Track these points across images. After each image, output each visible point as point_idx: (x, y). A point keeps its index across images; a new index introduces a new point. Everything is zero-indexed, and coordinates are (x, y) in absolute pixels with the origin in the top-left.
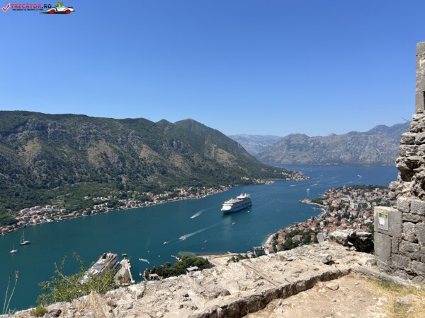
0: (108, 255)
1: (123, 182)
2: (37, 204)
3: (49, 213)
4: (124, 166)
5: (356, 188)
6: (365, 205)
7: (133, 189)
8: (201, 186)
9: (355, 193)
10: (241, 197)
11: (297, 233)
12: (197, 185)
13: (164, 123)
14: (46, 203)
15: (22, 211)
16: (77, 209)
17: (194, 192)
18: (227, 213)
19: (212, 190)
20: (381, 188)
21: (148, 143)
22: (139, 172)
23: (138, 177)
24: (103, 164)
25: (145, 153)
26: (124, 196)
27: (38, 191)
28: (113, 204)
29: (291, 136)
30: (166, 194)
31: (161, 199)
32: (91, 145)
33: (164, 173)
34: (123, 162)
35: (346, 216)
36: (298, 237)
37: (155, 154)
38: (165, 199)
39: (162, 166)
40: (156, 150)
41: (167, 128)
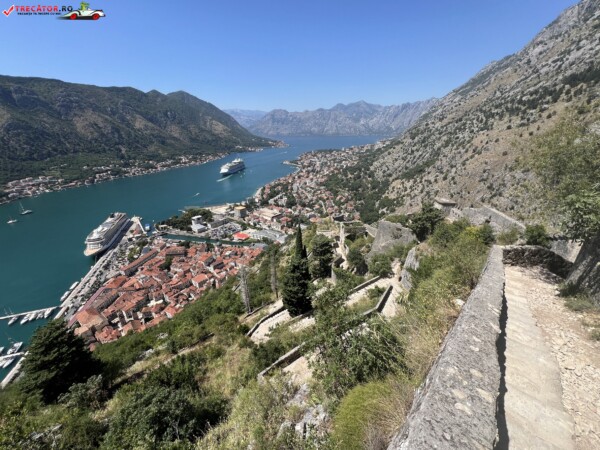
0: (116, 214)
1: (123, 152)
2: (28, 176)
3: (45, 183)
4: (120, 136)
5: (320, 151)
6: (326, 163)
7: (134, 158)
8: (201, 154)
9: (320, 156)
10: (236, 161)
11: (278, 185)
12: (197, 154)
13: (155, 94)
14: (39, 175)
15: (10, 184)
16: (77, 179)
17: (195, 159)
18: (225, 175)
19: (211, 157)
20: (338, 151)
21: (141, 114)
22: (138, 142)
23: (137, 147)
24: (96, 134)
25: (140, 123)
26: (127, 165)
27: (24, 163)
28: (116, 172)
29: (275, 111)
30: (169, 162)
31: (164, 166)
32: (75, 115)
33: (163, 143)
34: (119, 132)
35: (313, 171)
36: (280, 188)
37: (150, 124)
38: (169, 166)
39: (160, 137)
40: (151, 120)
41: (159, 99)
